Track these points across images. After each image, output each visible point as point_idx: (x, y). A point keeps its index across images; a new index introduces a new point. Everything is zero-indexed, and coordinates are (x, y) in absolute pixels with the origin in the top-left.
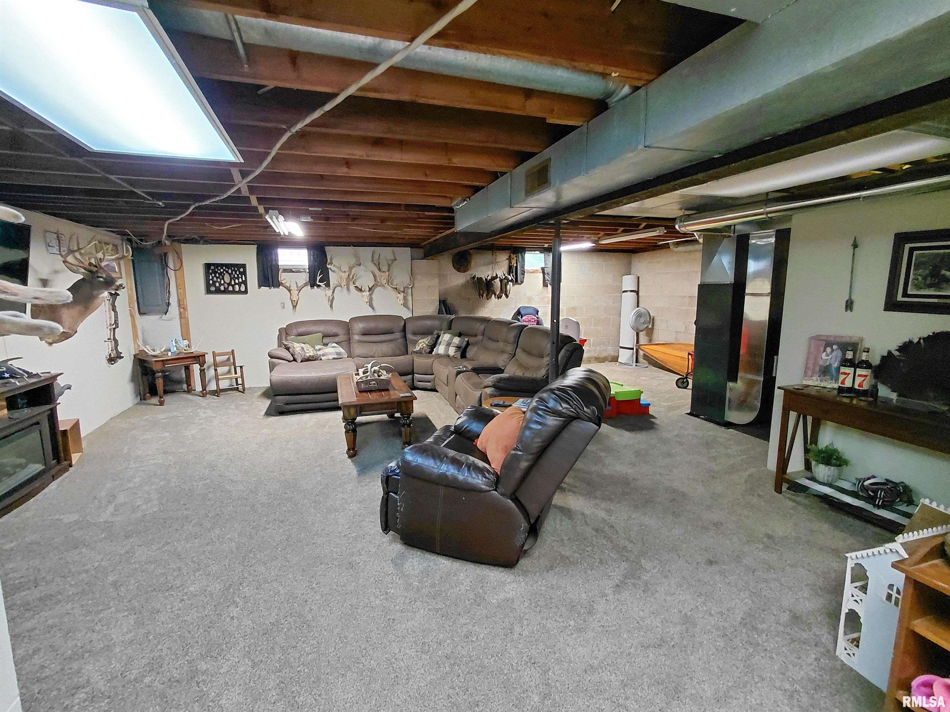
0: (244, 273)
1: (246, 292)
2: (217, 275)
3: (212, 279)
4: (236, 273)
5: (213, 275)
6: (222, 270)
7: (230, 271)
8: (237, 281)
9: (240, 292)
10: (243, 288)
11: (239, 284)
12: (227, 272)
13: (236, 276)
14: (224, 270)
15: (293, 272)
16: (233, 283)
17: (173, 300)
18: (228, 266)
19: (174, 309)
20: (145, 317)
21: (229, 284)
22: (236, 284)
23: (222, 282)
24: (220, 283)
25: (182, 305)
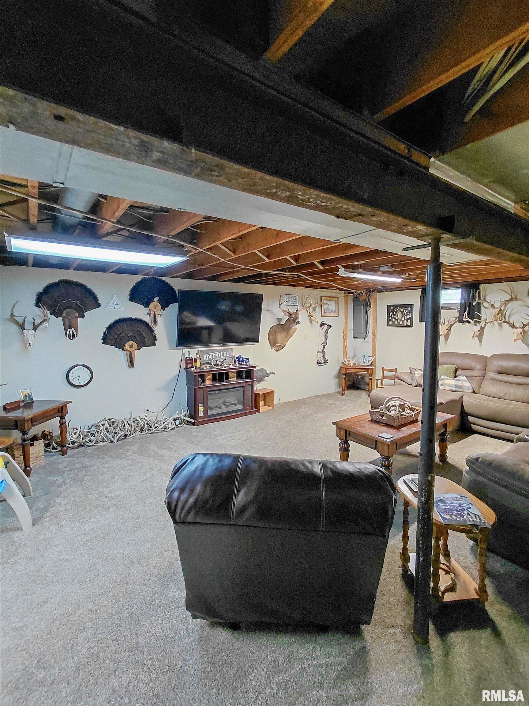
0: (411, 311)
1: (411, 326)
2: (394, 313)
3: (391, 316)
4: (406, 311)
5: (392, 313)
6: (397, 310)
7: (402, 310)
8: (406, 318)
9: (407, 326)
10: (409, 324)
11: (407, 320)
12: (400, 310)
13: (406, 314)
14: (399, 309)
15: (451, 309)
16: (403, 319)
17: (370, 330)
18: (402, 306)
19: (370, 335)
20: (357, 340)
21: (401, 320)
22: (405, 319)
23: (397, 318)
24: (395, 319)
25: (374, 335)
